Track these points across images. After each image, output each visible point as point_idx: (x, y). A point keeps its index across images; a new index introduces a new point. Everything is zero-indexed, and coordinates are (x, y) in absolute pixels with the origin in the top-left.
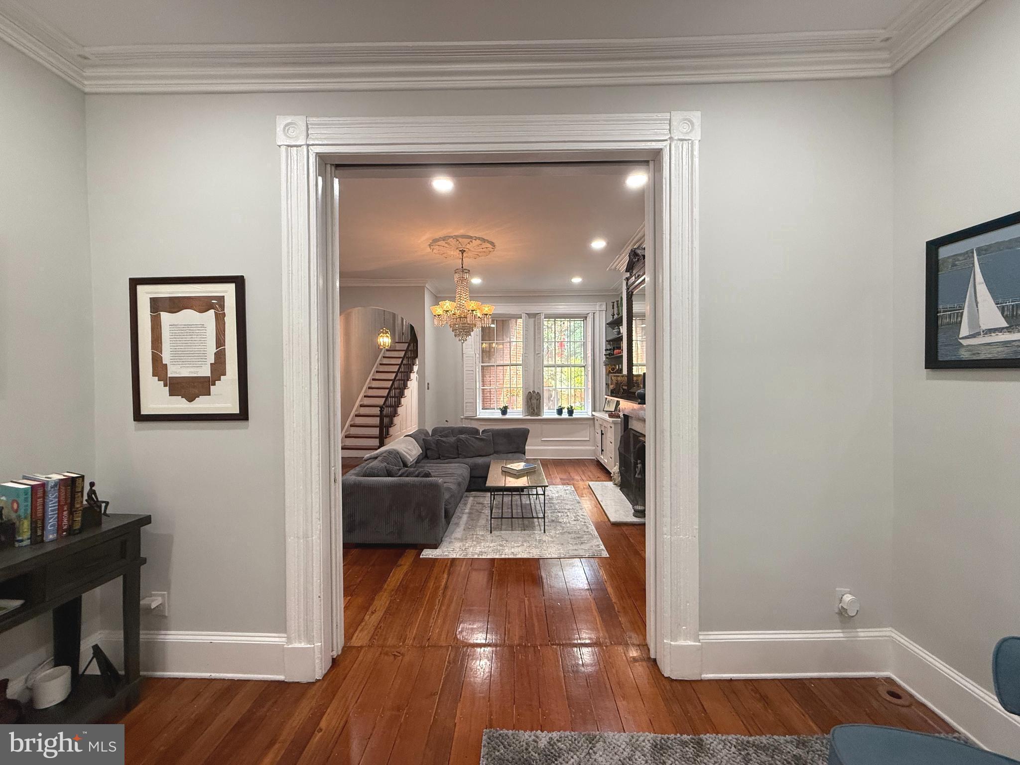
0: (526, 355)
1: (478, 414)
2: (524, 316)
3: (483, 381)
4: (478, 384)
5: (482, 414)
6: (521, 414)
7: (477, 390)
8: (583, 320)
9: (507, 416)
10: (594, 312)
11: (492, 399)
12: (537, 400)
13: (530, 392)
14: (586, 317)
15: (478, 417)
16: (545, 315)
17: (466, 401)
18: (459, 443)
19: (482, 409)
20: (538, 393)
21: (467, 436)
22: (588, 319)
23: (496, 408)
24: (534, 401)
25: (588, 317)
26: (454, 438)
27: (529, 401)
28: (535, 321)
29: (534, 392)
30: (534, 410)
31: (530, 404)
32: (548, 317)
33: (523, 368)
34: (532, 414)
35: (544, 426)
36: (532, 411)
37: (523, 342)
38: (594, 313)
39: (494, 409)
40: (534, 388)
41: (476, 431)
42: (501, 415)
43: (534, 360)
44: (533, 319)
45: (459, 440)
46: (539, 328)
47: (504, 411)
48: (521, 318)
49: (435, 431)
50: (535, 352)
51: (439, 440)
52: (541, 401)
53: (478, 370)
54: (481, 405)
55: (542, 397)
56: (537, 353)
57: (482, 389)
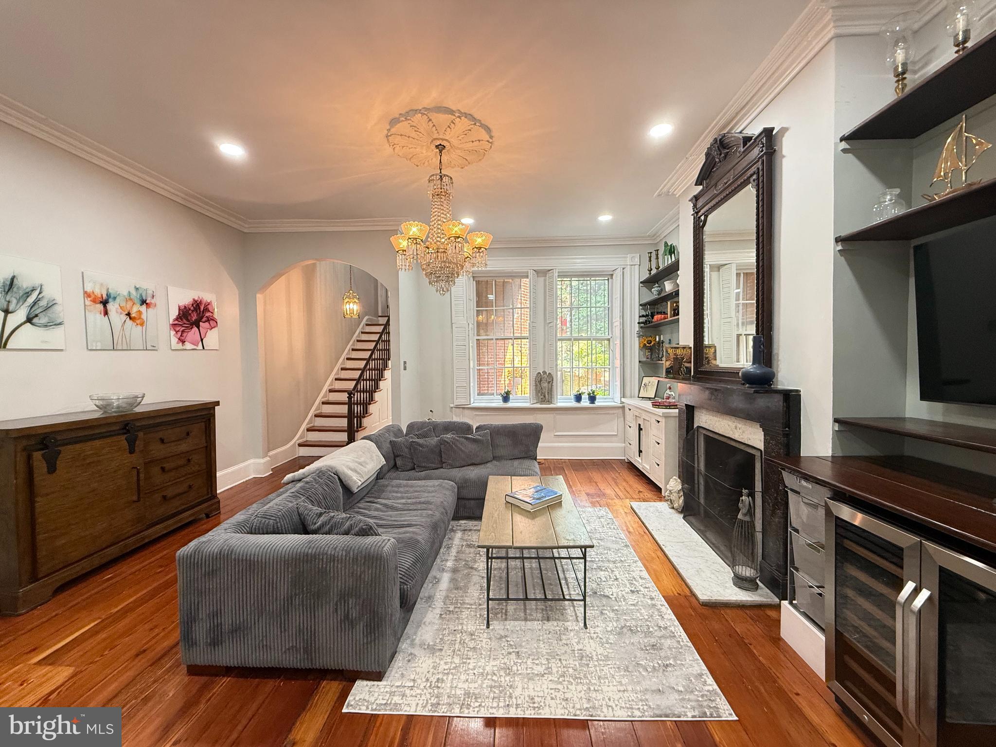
0: (534, 324)
1: (472, 402)
2: (531, 274)
3: (479, 360)
4: (471, 362)
5: (478, 402)
6: (528, 401)
7: (471, 370)
8: (608, 280)
9: (509, 405)
10: (623, 267)
11: (490, 381)
12: (549, 382)
13: (540, 373)
14: (612, 275)
15: (473, 405)
16: (558, 272)
17: (457, 385)
18: (442, 446)
19: (478, 395)
20: (549, 373)
21: (454, 436)
22: (614, 277)
23: (495, 394)
24: (545, 385)
25: (615, 275)
26: (436, 439)
27: (538, 384)
28: (545, 280)
29: (544, 372)
30: (545, 396)
31: (539, 389)
32: (563, 275)
33: (530, 342)
34: (543, 401)
35: (558, 417)
36: (542, 397)
37: (530, 308)
38: (623, 269)
39: (493, 394)
40: (544, 367)
41: (467, 428)
42: (502, 403)
43: (545, 332)
44: (543, 278)
45: (443, 442)
46: (551, 289)
47: (506, 399)
48: (527, 277)
49: (411, 427)
50: (545, 320)
51: (413, 442)
52: (554, 384)
53: (473, 344)
54: (476, 389)
55: (555, 379)
56: (548, 322)
57: (478, 370)
